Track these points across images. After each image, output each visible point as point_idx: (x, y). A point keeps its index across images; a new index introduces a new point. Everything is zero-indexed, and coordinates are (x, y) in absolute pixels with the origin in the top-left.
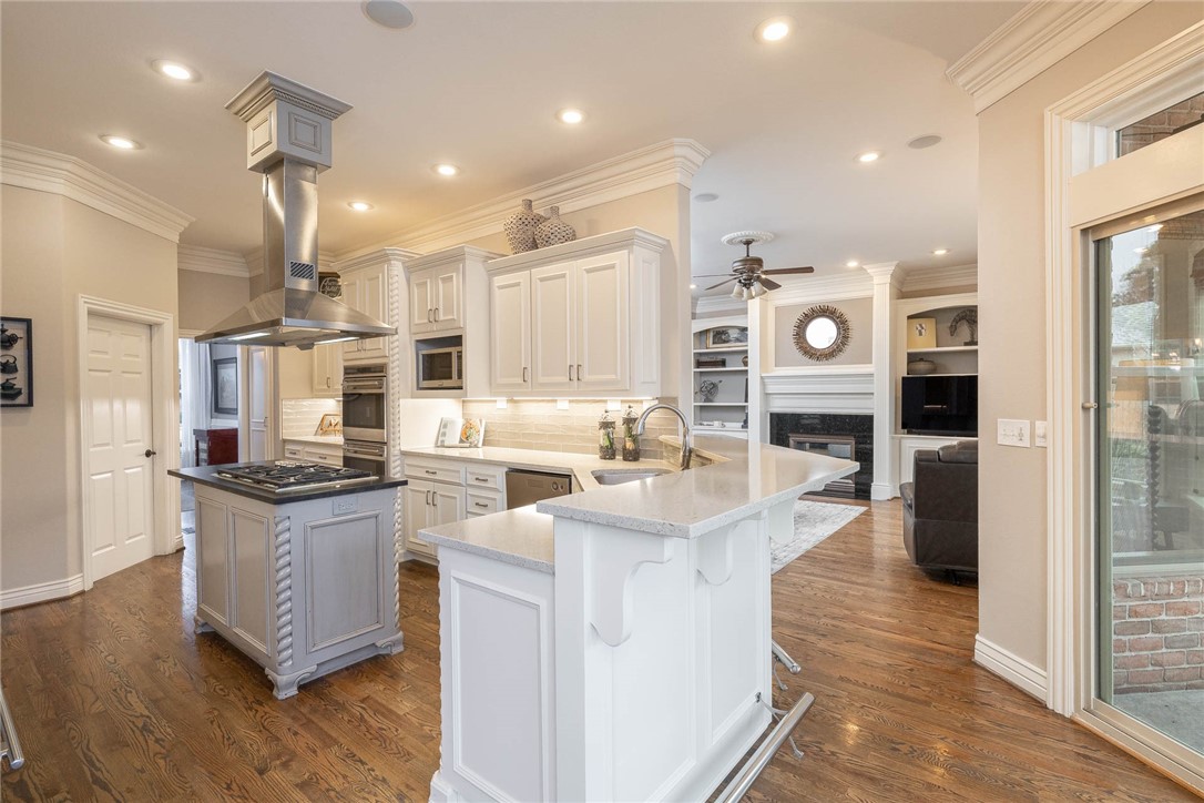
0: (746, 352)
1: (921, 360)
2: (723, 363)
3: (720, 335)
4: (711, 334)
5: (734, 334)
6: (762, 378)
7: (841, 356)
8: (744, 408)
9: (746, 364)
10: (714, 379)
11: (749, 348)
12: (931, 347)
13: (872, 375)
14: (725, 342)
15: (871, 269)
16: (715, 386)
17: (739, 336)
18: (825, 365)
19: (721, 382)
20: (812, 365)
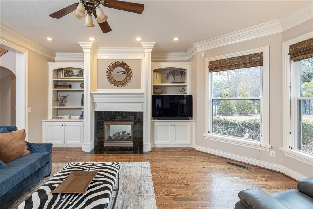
0: (83, 81)
1: (157, 88)
2: (70, 86)
3: (68, 72)
4: (64, 72)
5: (75, 72)
6: (91, 94)
7: (128, 85)
8: (80, 109)
9: (82, 87)
10: (65, 94)
11: (84, 79)
12: (160, 83)
13: (143, 94)
14: (71, 76)
15: (144, 45)
16: (65, 98)
17: (78, 73)
18: (121, 89)
19: (68, 95)
20: (115, 89)
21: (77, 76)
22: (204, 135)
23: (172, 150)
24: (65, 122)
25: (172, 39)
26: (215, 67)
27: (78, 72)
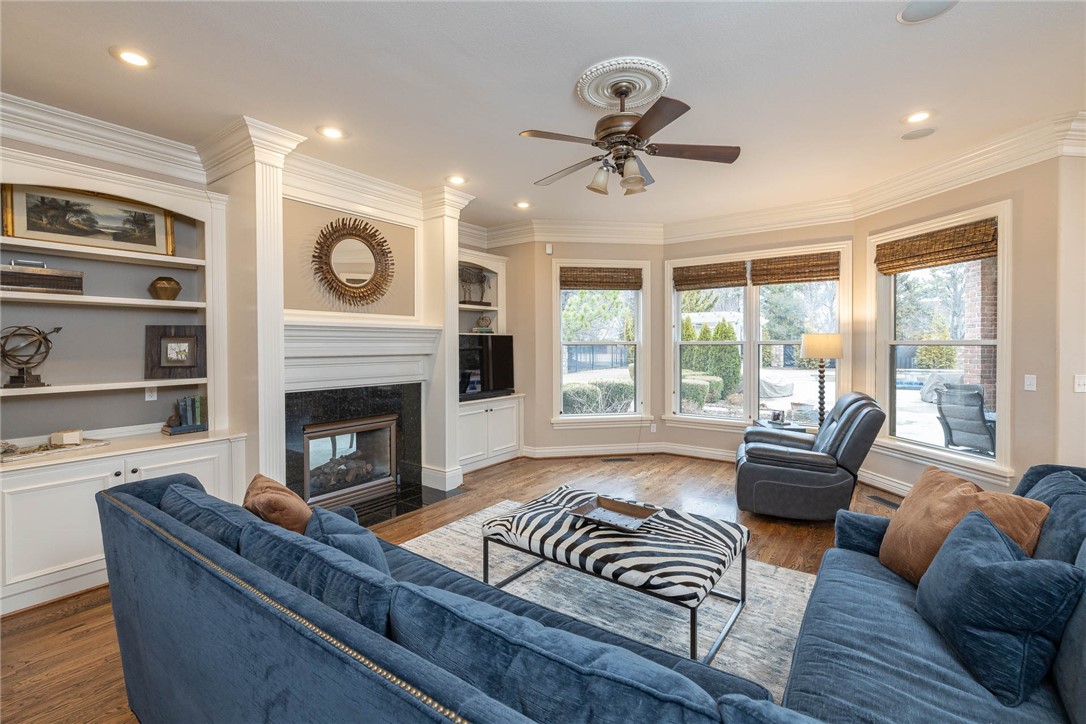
2: (74, 284)
3: (53, 208)
5: (106, 217)
7: (380, 302)
10: (42, 321)
14: (78, 232)
15: (448, 195)
16: (43, 341)
17: (128, 226)
18: (358, 312)
19: (58, 330)
20: (340, 311)
21: (120, 236)
22: (553, 420)
23: (496, 471)
24: (129, 459)
25: (515, 205)
26: (573, 279)
27: (127, 221)
